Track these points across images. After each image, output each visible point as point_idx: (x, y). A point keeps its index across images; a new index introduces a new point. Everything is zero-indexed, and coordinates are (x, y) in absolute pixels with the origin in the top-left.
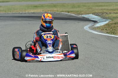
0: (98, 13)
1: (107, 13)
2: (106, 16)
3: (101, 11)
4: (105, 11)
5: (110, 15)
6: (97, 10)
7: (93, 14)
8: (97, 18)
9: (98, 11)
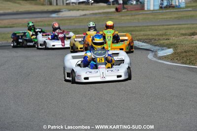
0: (144, 40)
1: (155, 40)
2: (156, 43)
3: (146, 37)
4: (150, 37)
5: (162, 42)
6: (140, 36)
7: (138, 40)
8: (147, 46)
9: (142, 37)
